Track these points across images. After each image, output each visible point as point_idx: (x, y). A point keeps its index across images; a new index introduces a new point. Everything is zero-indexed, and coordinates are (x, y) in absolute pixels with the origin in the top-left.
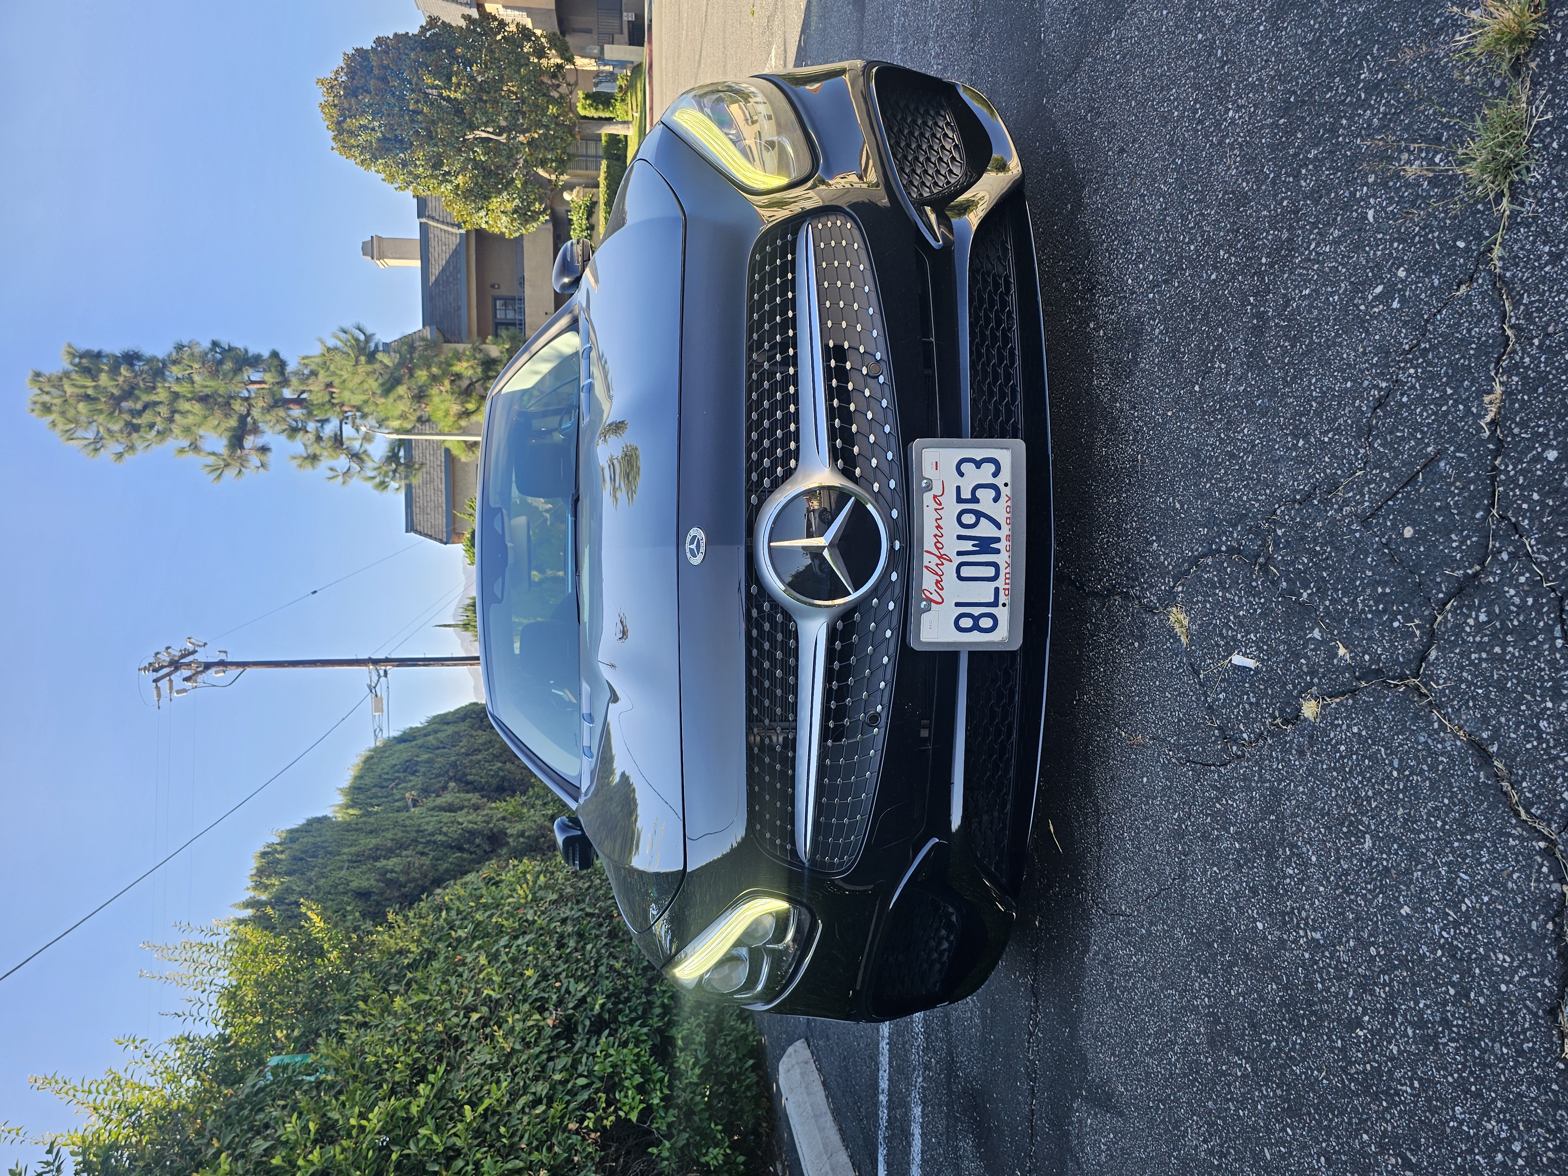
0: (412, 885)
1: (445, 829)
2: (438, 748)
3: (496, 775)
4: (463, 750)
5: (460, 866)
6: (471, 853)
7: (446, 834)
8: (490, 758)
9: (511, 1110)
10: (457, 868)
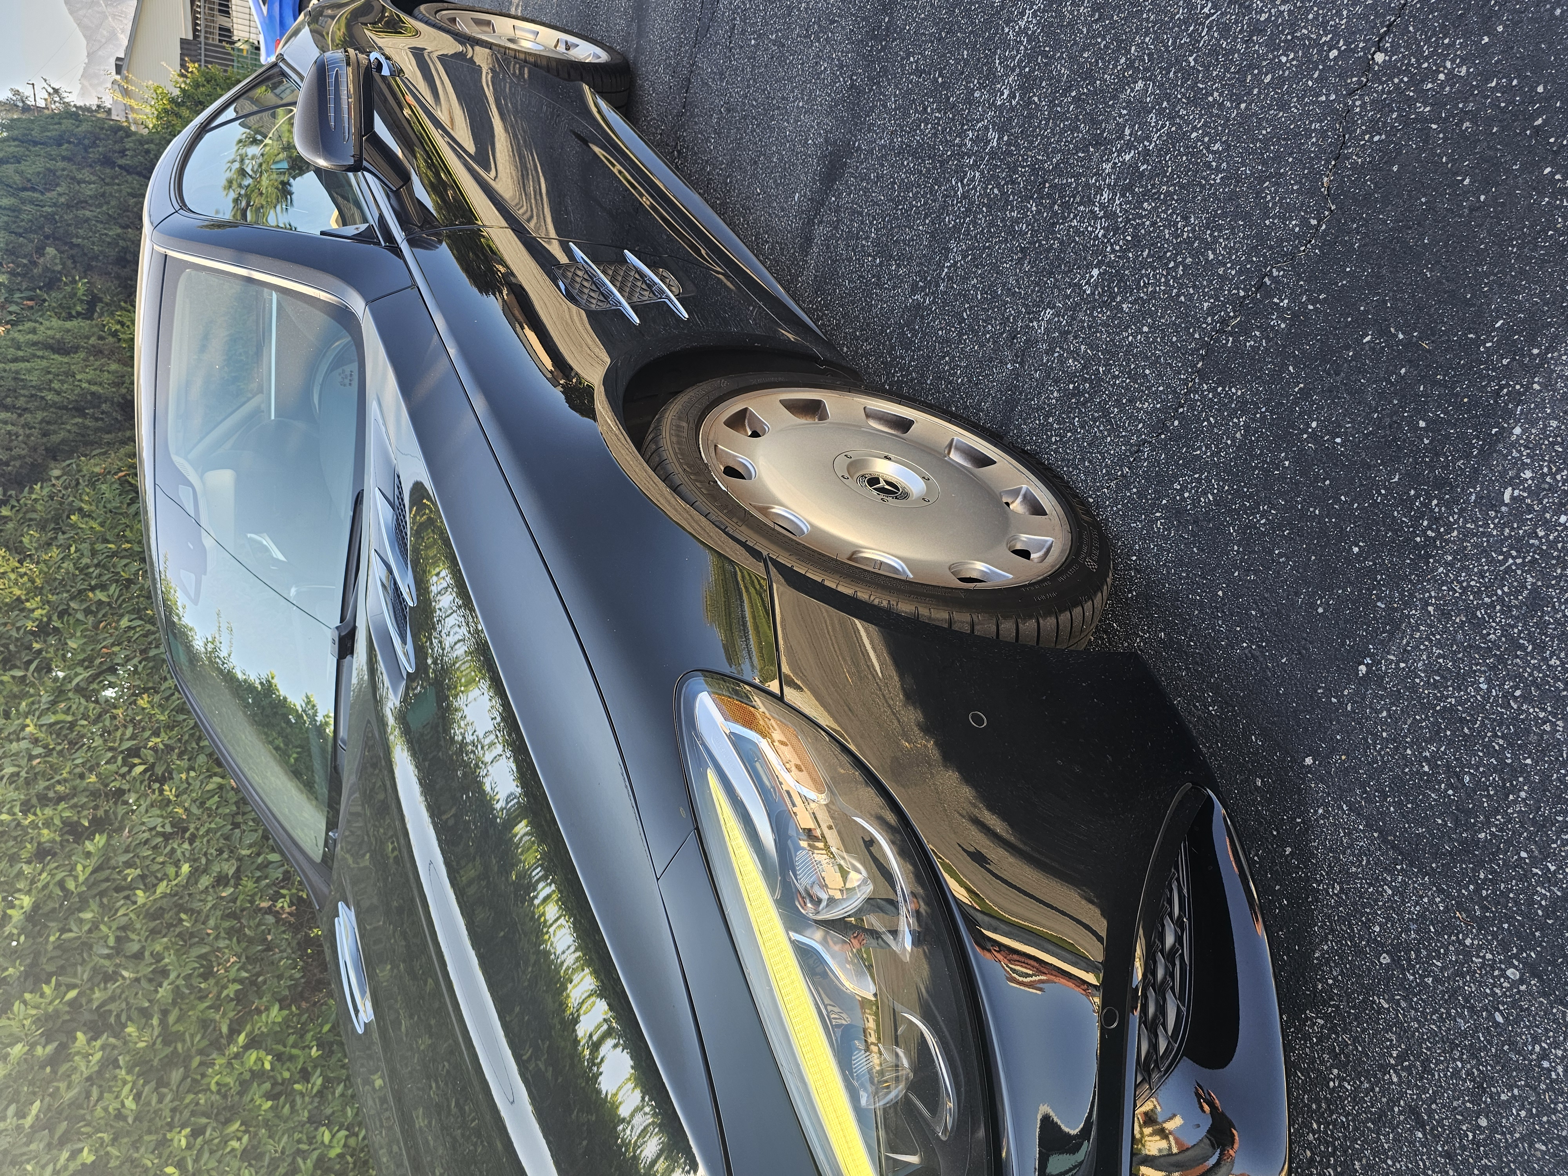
0: (18, 463)
1: (56, 385)
2: (25, 189)
3: (113, 244)
4: (62, 200)
5: (83, 436)
6: (97, 419)
7: (58, 393)
8: (104, 218)
9: (192, 890)
10: (80, 438)
